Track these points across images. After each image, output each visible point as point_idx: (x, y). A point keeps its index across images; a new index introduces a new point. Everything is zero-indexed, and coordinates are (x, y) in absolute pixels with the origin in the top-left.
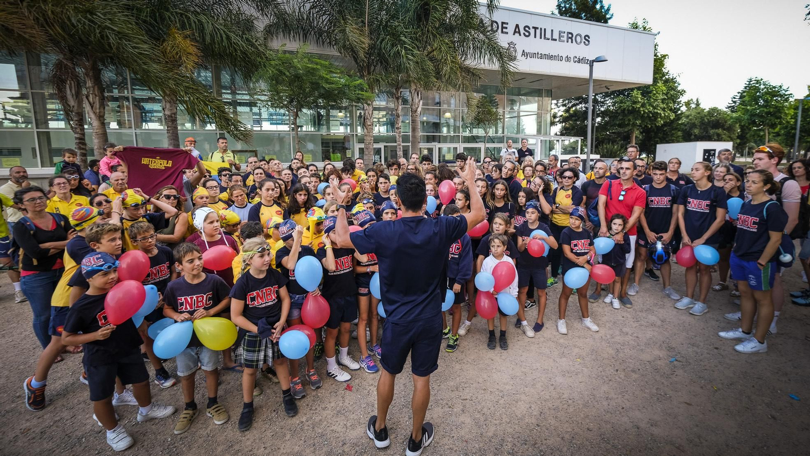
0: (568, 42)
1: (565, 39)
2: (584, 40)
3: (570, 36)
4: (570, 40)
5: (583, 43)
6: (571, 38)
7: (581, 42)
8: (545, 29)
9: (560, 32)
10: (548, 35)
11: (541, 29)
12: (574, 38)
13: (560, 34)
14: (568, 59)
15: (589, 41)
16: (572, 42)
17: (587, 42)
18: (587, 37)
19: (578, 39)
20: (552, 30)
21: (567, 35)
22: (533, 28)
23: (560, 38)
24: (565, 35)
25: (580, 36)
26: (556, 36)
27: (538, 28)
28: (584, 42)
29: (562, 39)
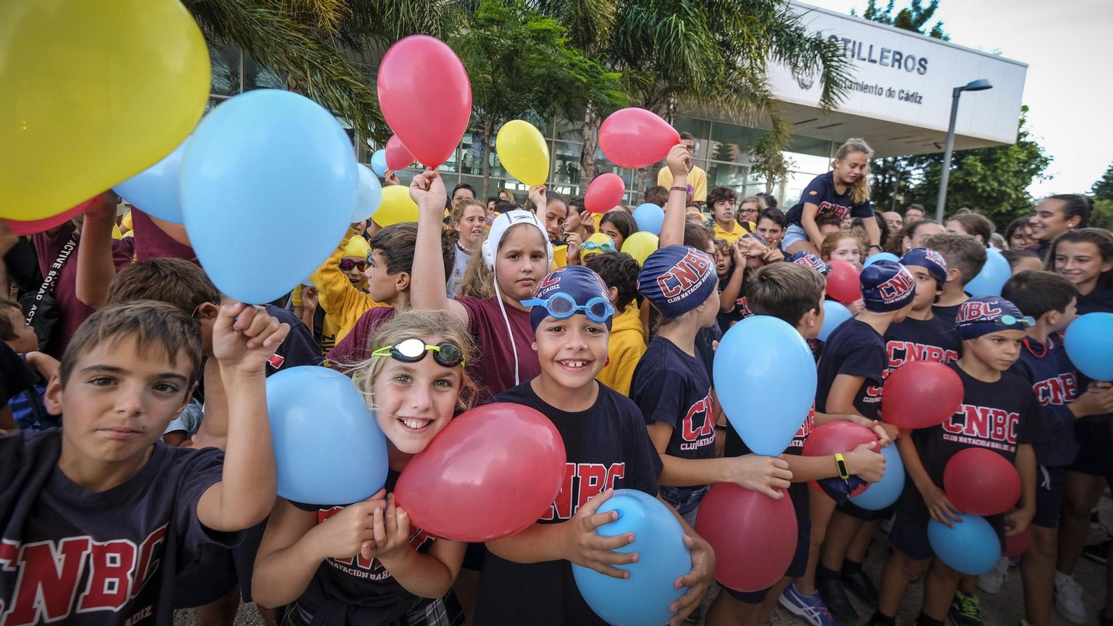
0: (893, 66)
1: (889, 61)
2: (917, 66)
3: (898, 57)
4: (896, 64)
5: (915, 70)
6: (899, 61)
7: (913, 68)
8: (860, 44)
9: (883, 51)
10: (865, 54)
11: (854, 43)
12: (903, 61)
13: (882, 53)
14: (891, 93)
15: (925, 68)
16: (899, 67)
17: (922, 70)
18: (923, 63)
19: (910, 62)
20: (871, 46)
21: (894, 56)
22: (843, 39)
23: (882, 58)
24: (890, 55)
25: (913, 59)
26: (876, 56)
27: (849, 41)
28: (918, 69)
29: (885, 60)
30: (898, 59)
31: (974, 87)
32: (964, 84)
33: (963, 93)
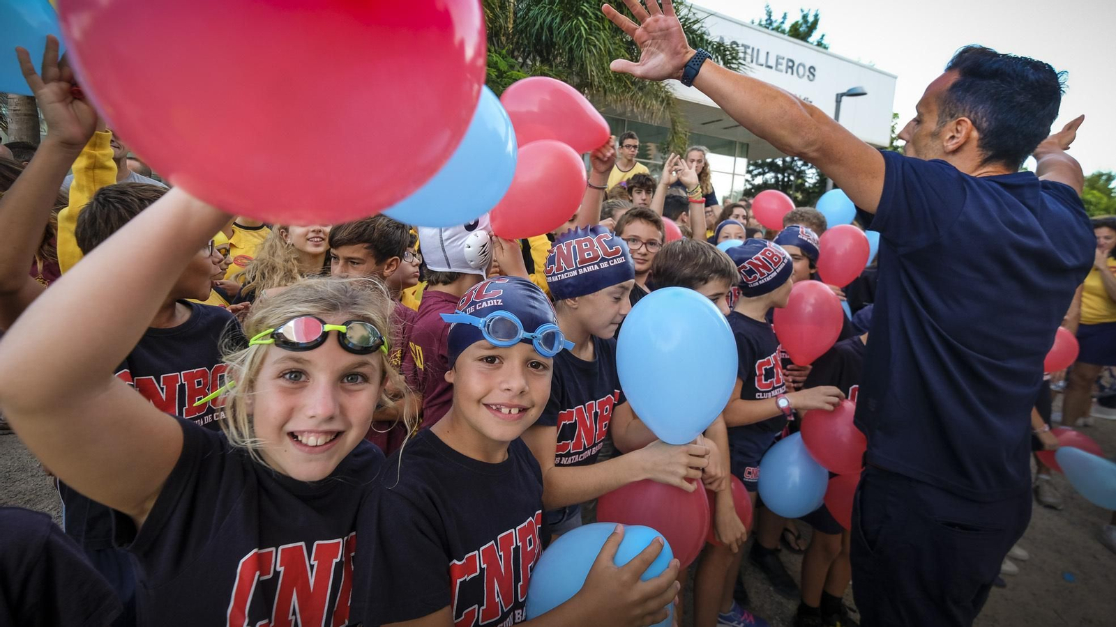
0: (787, 72)
1: (783, 67)
2: (807, 73)
3: (790, 64)
4: (790, 70)
5: (806, 77)
6: (792, 68)
7: (804, 75)
8: (758, 50)
9: (778, 58)
10: (762, 60)
11: (753, 49)
12: (795, 68)
13: (777, 60)
15: (814, 75)
16: (792, 74)
17: (811, 77)
18: (812, 69)
19: (801, 69)
20: (768, 53)
21: (787, 63)
22: (743, 45)
23: (777, 63)
24: (784, 62)
25: (804, 66)
26: (772, 62)
27: (749, 47)
28: (808, 76)
29: (779, 67)
30: (791, 66)
31: (853, 93)
32: (845, 90)
33: (844, 99)
